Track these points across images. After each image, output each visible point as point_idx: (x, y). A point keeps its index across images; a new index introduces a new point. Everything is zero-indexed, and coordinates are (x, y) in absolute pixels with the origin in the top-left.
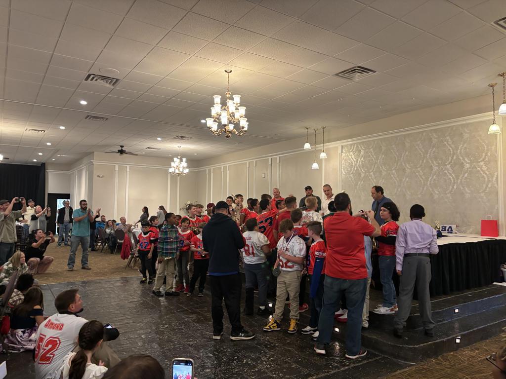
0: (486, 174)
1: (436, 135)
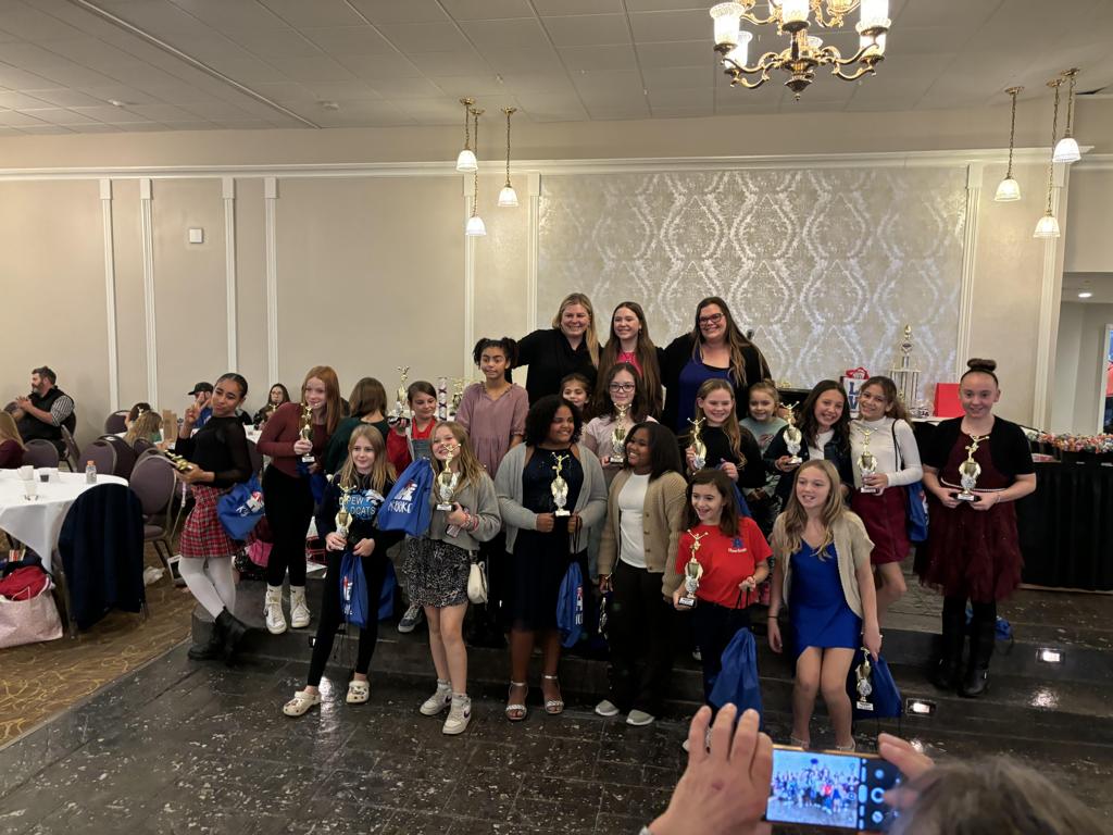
0: (936, 285)
1: (829, 185)
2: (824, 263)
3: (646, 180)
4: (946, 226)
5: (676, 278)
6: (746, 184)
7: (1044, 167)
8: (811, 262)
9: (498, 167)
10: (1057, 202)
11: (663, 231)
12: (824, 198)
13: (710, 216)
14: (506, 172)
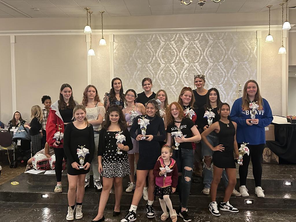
0: (249, 70)
1: (212, 38)
2: (212, 64)
3: (151, 36)
4: (251, 51)
5: (162, 70)
6: (184, 38)
7: (280, 31)
8: (207, 64)
9: (99, 32)
10: (285, 43)
11: (157, 54)
12: (211, 42)
13: (173, 49)
14: (102, 34)
